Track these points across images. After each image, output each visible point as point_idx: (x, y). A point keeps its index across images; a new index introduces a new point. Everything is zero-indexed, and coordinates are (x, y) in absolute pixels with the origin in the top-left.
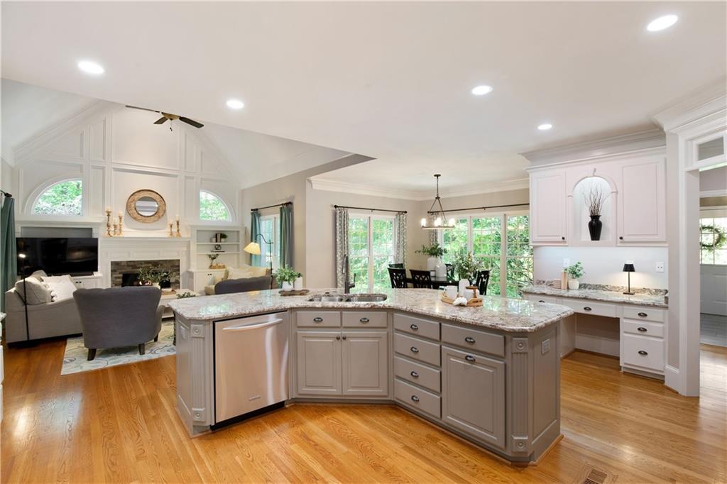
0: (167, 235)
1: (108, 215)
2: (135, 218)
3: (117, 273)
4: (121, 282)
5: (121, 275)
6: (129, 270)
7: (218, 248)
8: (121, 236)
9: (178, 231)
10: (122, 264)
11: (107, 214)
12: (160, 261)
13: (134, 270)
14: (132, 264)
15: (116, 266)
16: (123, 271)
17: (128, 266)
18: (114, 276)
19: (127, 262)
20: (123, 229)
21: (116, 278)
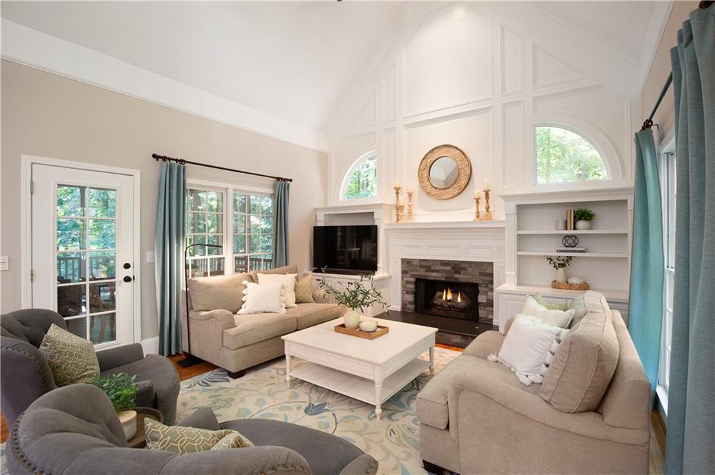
0: (472, 217)
1: (397, 193)
2: (428, 194)
3: (409, 275)
4: (414, 290)
5: (413, 280)
6: (422, 273)
7: (571, 241)
8: (410, 221)
9: (488, 208)
10: (415, 263)
11: (395, 191)
12: (462, 262)
13: (427, 274)
14: (426, 264)
15: (408, 265)
16: (415, 273)
17: (421, 267)
18: (405, 279)
19: (421, 260)
20: (414, 212)
21: (408, 282)
